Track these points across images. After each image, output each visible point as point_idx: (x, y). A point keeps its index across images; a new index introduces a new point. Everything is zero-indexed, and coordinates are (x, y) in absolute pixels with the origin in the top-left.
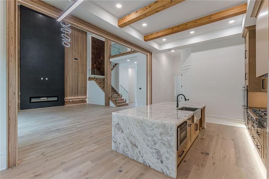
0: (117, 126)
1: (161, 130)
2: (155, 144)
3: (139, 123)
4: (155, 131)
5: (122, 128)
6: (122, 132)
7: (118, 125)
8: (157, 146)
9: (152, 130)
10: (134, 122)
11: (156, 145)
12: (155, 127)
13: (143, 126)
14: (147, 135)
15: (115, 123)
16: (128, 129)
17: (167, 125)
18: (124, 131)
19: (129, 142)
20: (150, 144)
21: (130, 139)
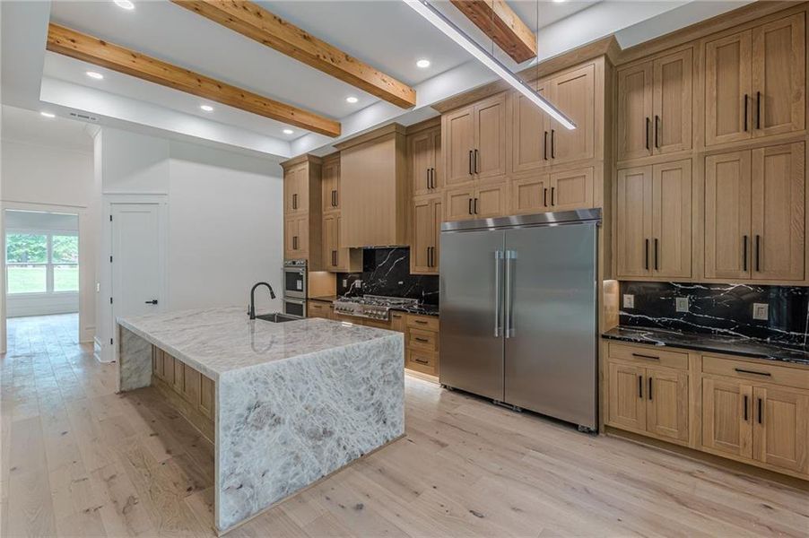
0: (252, 414)
1: (382, 357)
2: (372, 394)
3: (334, 364)
4: (372, 365)
5: (274, 410)
6: (278, 421)
7: (258, 410)
8: (377, 395)
9: (366, 367)
10: (323, 369)
11: (374, 396)
12: (373, 357)
13: (346, 367)
14: (354, 385)
15: (241, 410)
16: (302, 398)
17: (392, 342)
18: (282, 416)
19: (304, 439)
20: (362, 402)
21: (307, 428)
